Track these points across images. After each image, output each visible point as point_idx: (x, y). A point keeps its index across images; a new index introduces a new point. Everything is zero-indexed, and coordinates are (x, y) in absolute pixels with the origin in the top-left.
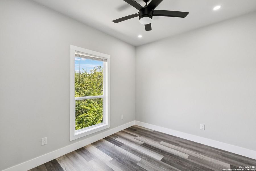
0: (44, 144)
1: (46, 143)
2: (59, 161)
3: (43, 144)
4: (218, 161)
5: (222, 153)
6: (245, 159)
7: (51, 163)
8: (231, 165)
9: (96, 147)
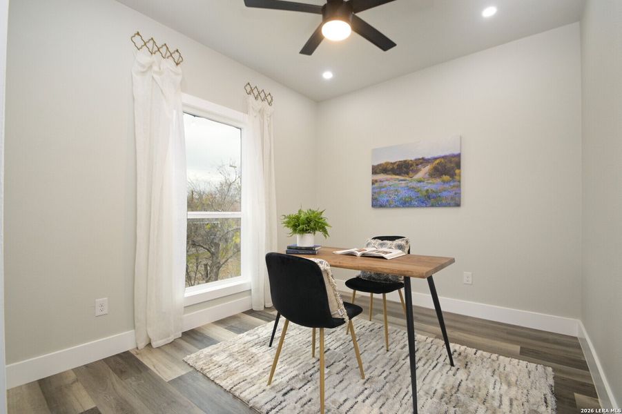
0: (102, 313)
1: (105, 311)
2: (138, 354)
3: (98, 313)
4: (495, 341)
5: (505, 329)
6: (550, 337)
7: (119, 359)
8: (521, 348)
9: (226, 328)
